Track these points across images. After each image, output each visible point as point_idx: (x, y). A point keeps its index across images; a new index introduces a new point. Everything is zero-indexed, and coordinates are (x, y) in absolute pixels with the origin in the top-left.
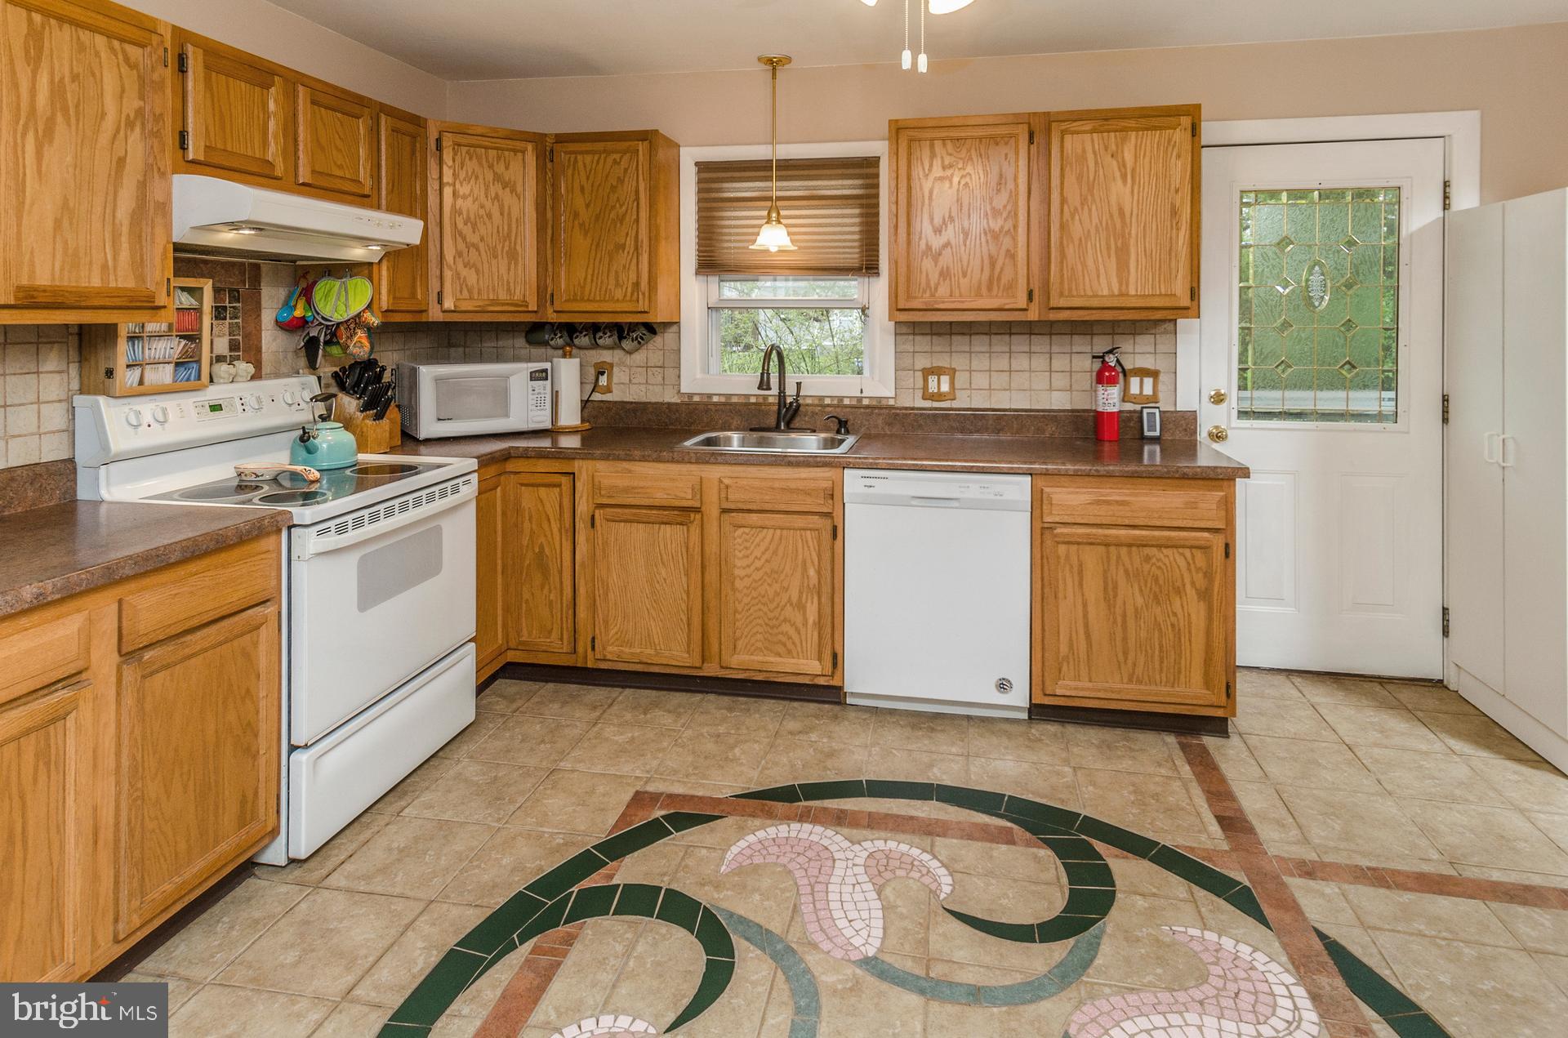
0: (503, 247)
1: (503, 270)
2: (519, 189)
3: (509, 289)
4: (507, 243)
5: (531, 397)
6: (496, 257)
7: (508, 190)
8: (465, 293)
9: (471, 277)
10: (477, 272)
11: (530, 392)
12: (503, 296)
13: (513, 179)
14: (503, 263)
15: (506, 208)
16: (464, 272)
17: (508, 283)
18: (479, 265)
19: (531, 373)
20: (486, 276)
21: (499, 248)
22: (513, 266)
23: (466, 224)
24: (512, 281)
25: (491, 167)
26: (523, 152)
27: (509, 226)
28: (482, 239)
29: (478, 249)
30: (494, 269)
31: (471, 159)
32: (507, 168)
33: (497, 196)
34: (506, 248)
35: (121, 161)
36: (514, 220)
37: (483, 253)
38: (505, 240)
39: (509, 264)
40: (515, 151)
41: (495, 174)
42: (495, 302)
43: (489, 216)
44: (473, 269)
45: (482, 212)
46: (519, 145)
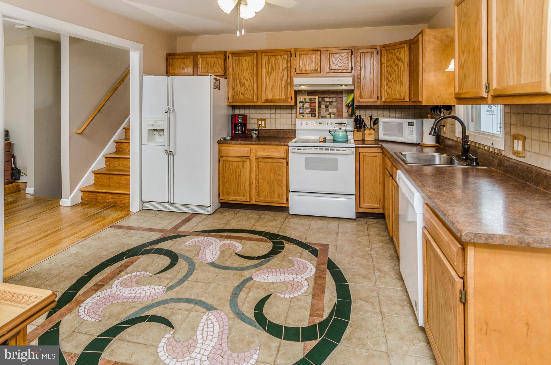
0: (399, 81)
1: (398, 88)
2: (403, 60)
3: (400, 94)
4: (400, 79)
5: (408, 131)
6: (396, 84)
7: (400, 61)
8: (388, 97)
9: (389, 91)
10: (391, 89)
11: (408, 129)
12: (398, 97)
13: (401, 57)
14: (399, 86)
15: (400, 67)
16: (388, 90)
17: (400, 92)
18: (392, 87)
19: (408, 123)
20: (394, 90)
21: (397, 81)
22: (401, 86)
23: (388, 75)
24: (401, 91)
25: (395, 55)
26: (404, 48)
27: (400, 73)
28: (393, 79)
29: (391, 82)
30: (396, 88)
31: (390, 54)
32: (400, 54)
33: (397, 64)
34: (400, 81)
35: (283, 76)
36: (402, 71)
37: (393, 84)
38: (399, 78)
39: (400, 86)
40: (402, 48)
41: (396, 57)
42: (395, 99)
43: (395, 71)
44: (390, 89)
45: (393, 70)
46: (402, 45)
